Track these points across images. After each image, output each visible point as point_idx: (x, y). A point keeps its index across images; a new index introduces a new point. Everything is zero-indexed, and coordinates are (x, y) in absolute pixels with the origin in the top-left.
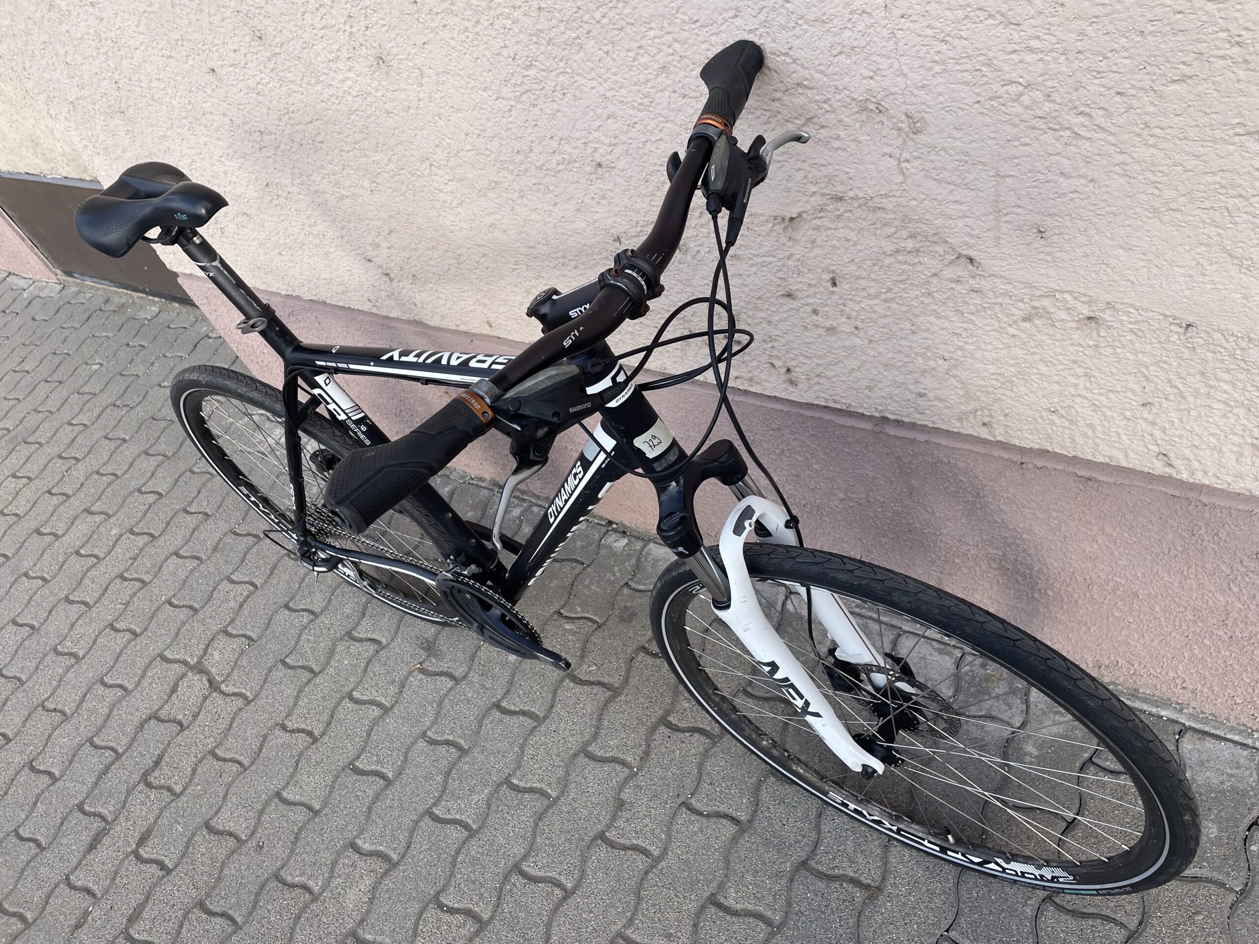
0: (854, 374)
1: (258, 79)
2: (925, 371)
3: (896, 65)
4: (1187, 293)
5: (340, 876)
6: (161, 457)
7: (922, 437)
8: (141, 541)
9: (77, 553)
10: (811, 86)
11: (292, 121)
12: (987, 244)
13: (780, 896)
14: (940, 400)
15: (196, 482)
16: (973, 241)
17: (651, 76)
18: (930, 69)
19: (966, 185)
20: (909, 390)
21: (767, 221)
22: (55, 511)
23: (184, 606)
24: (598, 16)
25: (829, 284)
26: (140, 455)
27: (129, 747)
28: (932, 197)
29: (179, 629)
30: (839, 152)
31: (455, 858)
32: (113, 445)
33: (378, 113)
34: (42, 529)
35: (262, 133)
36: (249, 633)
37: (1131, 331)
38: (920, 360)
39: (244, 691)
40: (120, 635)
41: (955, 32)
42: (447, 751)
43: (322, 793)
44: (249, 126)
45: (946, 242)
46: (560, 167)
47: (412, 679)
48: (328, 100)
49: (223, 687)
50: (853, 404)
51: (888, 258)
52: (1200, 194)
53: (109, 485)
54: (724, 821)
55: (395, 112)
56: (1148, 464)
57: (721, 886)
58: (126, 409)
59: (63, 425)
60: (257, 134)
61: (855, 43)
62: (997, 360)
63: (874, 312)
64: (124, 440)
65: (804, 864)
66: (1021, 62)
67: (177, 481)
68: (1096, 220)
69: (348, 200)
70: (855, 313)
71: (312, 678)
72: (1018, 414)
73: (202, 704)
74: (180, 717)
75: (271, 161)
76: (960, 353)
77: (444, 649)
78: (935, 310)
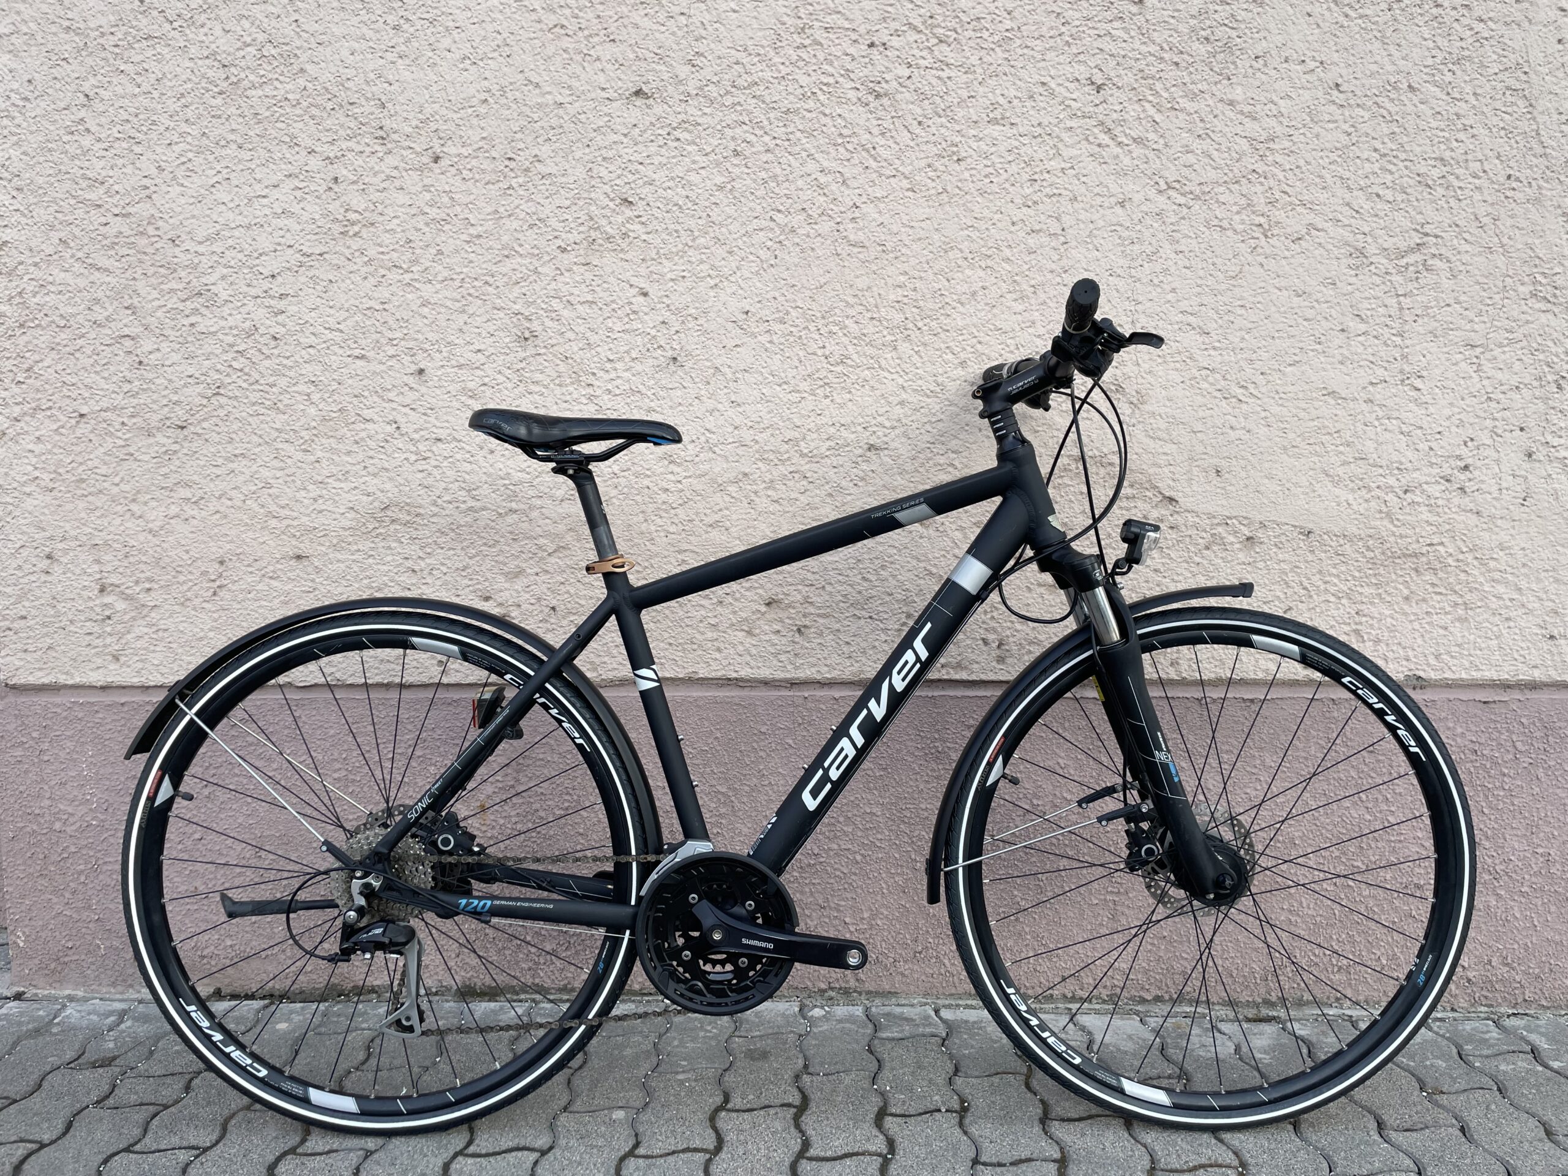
4: (1306, 507)
12: (1182, 486)
16: (1173, 484)
28: (1149, 451)
37: (1275, 544)
45: (1155, 487)
54: (1037, 1163)
65: (1153, 1168)
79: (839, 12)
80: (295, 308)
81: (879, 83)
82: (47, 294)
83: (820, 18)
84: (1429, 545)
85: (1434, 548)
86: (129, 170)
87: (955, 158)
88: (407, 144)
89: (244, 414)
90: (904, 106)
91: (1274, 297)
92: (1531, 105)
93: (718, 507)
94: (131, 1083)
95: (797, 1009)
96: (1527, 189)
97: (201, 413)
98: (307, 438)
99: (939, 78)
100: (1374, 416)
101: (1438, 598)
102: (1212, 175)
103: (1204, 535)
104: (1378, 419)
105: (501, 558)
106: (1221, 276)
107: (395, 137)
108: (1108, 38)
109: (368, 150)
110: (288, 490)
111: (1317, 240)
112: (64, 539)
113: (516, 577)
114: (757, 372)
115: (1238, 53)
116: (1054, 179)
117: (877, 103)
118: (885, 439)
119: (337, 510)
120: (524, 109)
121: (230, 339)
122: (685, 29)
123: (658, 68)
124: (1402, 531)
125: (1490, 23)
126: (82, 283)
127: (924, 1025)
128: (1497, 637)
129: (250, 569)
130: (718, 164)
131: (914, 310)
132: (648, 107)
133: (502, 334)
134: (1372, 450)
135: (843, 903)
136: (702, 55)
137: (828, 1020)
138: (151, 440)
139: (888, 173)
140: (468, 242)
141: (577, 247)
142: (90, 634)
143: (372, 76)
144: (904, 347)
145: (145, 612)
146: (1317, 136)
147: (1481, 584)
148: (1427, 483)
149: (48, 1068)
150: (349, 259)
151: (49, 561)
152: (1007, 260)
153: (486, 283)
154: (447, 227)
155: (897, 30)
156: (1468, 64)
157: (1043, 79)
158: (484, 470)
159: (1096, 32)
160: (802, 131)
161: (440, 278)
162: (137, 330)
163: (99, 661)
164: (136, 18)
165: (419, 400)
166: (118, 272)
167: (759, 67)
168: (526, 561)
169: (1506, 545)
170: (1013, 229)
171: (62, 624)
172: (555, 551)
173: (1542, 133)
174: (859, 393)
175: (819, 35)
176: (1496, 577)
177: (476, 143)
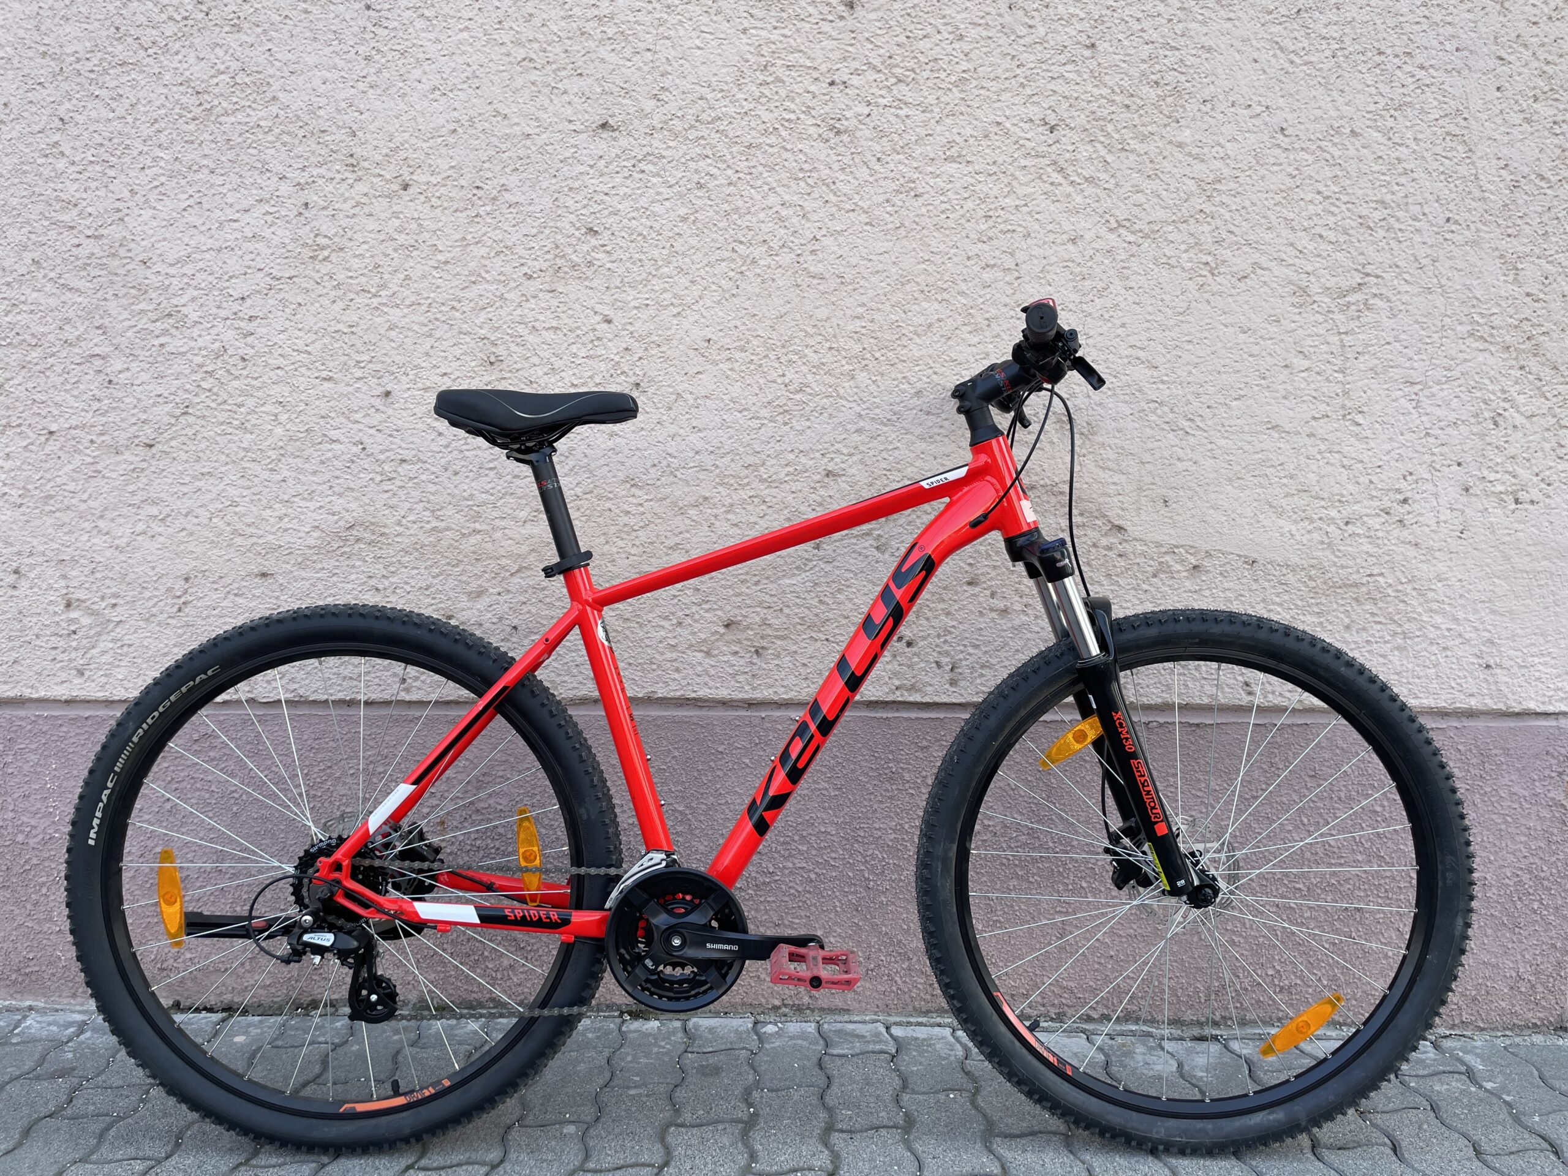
4: (1251, 537)
12: (1131, 515)
16: (1123, 513)
19: (1121, 471)
28: (1099, 481)
45: (1104, 516)
56: (1236, 696)
79: (801, 51)
80: (265, 331)
81: (839, 120)
82: (19, 313)
83: (783, 56)
84: (1369, 575)
85: (1373, 579)
86: (102, 193)
87: (912, 194)
88: (377, 171)
89: (211, 433)
90: (864, 143)
91: (1221, 333)
92: (1470, 150)
93: (679, 530)
94: (89, 1094)
95: (750, 1025)
96: (1466, 232)
97: (169, 432)
98: (274, 457)
99: (897, 116)
100: (1316, 449)
101: (1378, 627)
102: (1161, 214)
103: (1152, 563)
104: (1320, 453)
105: (464, 578)
106: (1169, 312)
107: (366, 164)
108: (1060, 81)
109: (338, 176)
110: (254, 509)
111: (1263, 279)
112: (31, 554)
113: (478, 596)
114: (717, 399)
115: (1187, 97)
116: (1008, 215)
117: (837, 139)
118: (843, 466)
119: (302, 529)
120: (493, 139)
121: (198, 360)
122: (651, 65)
123: (625, 101)
124: (1343, 561)
125: (1431, 70)
126: (53, 302)
127: (875, 1042)
128: (1435, 666)
129: (216, 586)
130: (681, 196)
131: (872, 340)
132: (615, 139)
133: (468, 359)
134: (1314, 483)
135: (797, 921)
136: (667, 90)
137: (780, 1036)
138: (119, 458)
139: (848, 207)
140: (436, 268)
141: (543, 274)
142: (55, 648)
143: (343, 105)
144: (862, 377)
145: (112, 625)
146: (1263, 178)
147: (1420, 614)
148: (1367, 515)
149: (7, 1078)
150: (318, 283)
151: (16, 576)
152: (962, 293)
153: (453, 308)
154: (415, 253)
155: (857, 69)
156: (1409, 110)
157: (998, 119)
158: (449, 491)
159: (1050, 74)
160: (765, 166)
161: (407, 302)
162: (107, 350)
163: (64, 676)
164: (111, 44)
165: (385, 421)
166: (90, 292)
167: (723, 103)
168: (489, 581)
169: (1443, 576)
170: (968, 263)
171: (27, 638)
172: (518, 571)
173: (1482, 177)
174: (818, 421)
175: (781, 72)
176: (1435, 607)
177: (445, 171)
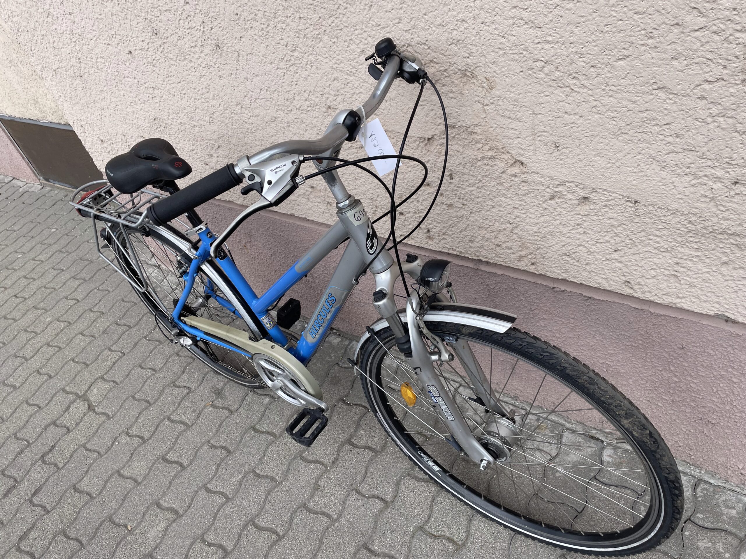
0: (463, 233)
1: (154, 57)
2: (500, 231)
3: (480, 51)
4: (634, 182)
5: (147, 521)
6: (81, 281)
7: (500, 272)
8: (62, 325)
9: (25, 330)
10: (437, 62)
11: (170, 82)
12: (530, 154)
13: (405, 546)
14: (509, 248)
15: (100, 295)
16: (522, 152)
17: (356, 56)
18: (497, 52)
19: (517, 119)
20: (492, 242)
21: (416, 140)
22: (17, 306)
23: (81, 362)
24: (329, 22)
25: (449, 178)
26: (70, 278)
27: (36, 440)
28: (501, 126)
29: (76, 375)
30: (452, 100)
31: (216, 514)
32: (56, 272)
33: (215, 77)
34: (8, 316)
35: (154, 88)
36: (116, 380)
37: (606, 205)
38: (497, 223)
39: (108, 412)
40: (41, 377)
41: (509, 32)
42: (221, 452)
43: (144, 472)
44: (147, 84)
45: (508, 153)
46: (309, 109)
47: (206, 410)
48: (190, 70)
49: (96, 408)
50: (463, 251)
51: (479, 162)
52: (636, 124)
53: (50, 294)
54: (377, 501)
55: (224, 76)
56: (620, 288)
57: (371, 537)
58: (66, 254)
59: (29, 260)
60: (152, 89)
61: (459, 38)
62: (537, 223)
63: (473, 195)
64: (63, 270)
65: (421, 528)
66: (542, 49)
67: (89, 293)
68: (584, 139)
69: (197, 128)
70: (462, 195)
71: (149, 406)
72: (550, 257)
73: (82, 418)
74: (69, 424)
75: (158, 105)
76: (518, 219)
77: (227, 394)
78: (504, 193)
114: (256, 55)
